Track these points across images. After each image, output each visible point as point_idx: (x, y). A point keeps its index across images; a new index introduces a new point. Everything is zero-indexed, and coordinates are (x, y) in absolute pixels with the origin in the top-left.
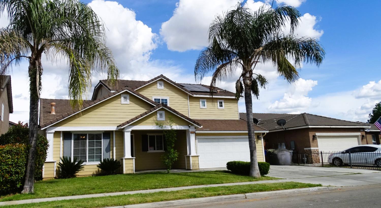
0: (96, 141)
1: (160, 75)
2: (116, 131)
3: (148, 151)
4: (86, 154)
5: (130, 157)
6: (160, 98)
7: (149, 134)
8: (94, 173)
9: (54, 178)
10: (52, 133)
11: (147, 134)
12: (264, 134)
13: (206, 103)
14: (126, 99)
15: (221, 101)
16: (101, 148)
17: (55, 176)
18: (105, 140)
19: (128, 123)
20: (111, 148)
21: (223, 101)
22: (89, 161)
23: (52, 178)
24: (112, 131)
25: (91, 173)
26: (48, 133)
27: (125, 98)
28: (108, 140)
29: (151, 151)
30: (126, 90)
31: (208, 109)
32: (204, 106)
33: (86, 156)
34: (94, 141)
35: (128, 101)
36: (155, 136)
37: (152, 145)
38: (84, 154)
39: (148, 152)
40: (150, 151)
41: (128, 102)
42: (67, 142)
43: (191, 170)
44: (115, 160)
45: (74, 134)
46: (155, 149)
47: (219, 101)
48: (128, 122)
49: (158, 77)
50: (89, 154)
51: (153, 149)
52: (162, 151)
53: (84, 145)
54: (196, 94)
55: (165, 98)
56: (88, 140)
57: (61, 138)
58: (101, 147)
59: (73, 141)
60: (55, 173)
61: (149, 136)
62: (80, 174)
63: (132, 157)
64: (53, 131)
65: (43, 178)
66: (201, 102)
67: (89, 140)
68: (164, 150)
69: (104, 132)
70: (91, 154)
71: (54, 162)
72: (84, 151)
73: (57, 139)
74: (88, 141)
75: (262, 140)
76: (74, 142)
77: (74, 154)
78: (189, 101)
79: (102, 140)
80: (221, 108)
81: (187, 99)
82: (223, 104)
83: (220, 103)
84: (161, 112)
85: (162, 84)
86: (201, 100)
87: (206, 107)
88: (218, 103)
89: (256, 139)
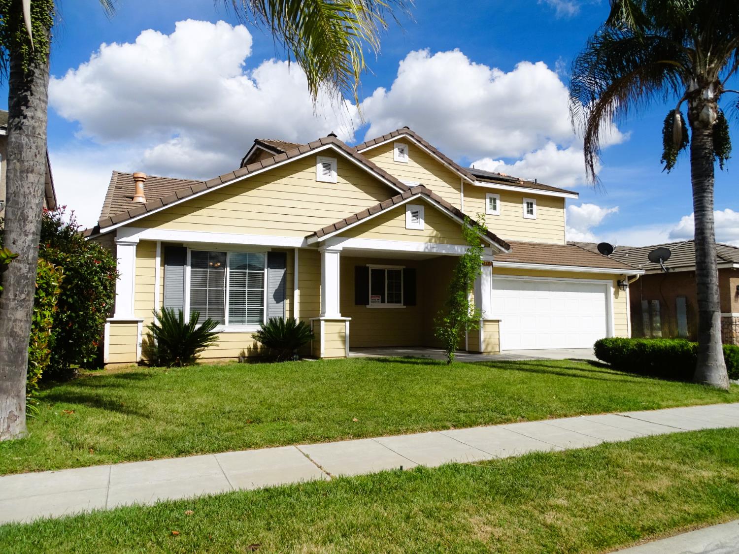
0: (249, 273)
2: (300, 249)
3: (368, 304)
4: (222, 304)
5: (338, 316)
7: (371, 266)
8: (244, 352)
9: (137, 365)
10: (133, 245)
11: (367, 265)
12: (631, 277)
14: (329, 169)
16: (263, 291)
17: (138, 360)
18: (271, 270)
19: (336, 230)
20: (288, 292)
21: (535, 200)
22: (230, 322)
23: (132, 364)
24: (292, 250)
25: (237, 353)
26: (120, 245)
27: (327, 166)
28: (281, 272)
29: (375, 304)
30: (330, 146)
31: (501, 218)
32: (495, 208)
33: (223, 310)
34: (246, 273)
35: (334, 174)
36: (384, 270)
37: (378, 291)
38: (217, 303)
39: (368, 306)
40: (371, 305)
41: (334, 176)
42: (174, 270)
43: (481, 353)
44: (298, 322)
45: (192, 251)
46: (383, 301)
47: (526, 200)
48: (335, 227)
49: (398, 132)
50: (231, 304)
51: (380, 301)
52: (401, 306)
53: (219, 280)
54: (480, 181)
56: (228, 269)
57: (158, 259)
58: (263, 287)
59: (188, 269)
60: (140, 350)
61: (372, 270)
62: (207, 354)
63: (342, 316)
64: (136, 238)
65: (107, 364)
66: (488, 201)
67: (231, 269)
68: (404, 305)
69: (270, 250)
70: (237, 304)
71: (136, 322)
72: (220, 294)
74: (230, 272)
75: (628, 290)
76: (193, 272)
77: (191, 304)
78: (462, 194)
79: (266, 270)
81: (459, 190)
82: (535, 207)
83: (528, 206)
84: (415, 208)
85: (404, 150)
86: (488, 195)
87: (498, 212)
88: (525, 206)
89: (613, 287)
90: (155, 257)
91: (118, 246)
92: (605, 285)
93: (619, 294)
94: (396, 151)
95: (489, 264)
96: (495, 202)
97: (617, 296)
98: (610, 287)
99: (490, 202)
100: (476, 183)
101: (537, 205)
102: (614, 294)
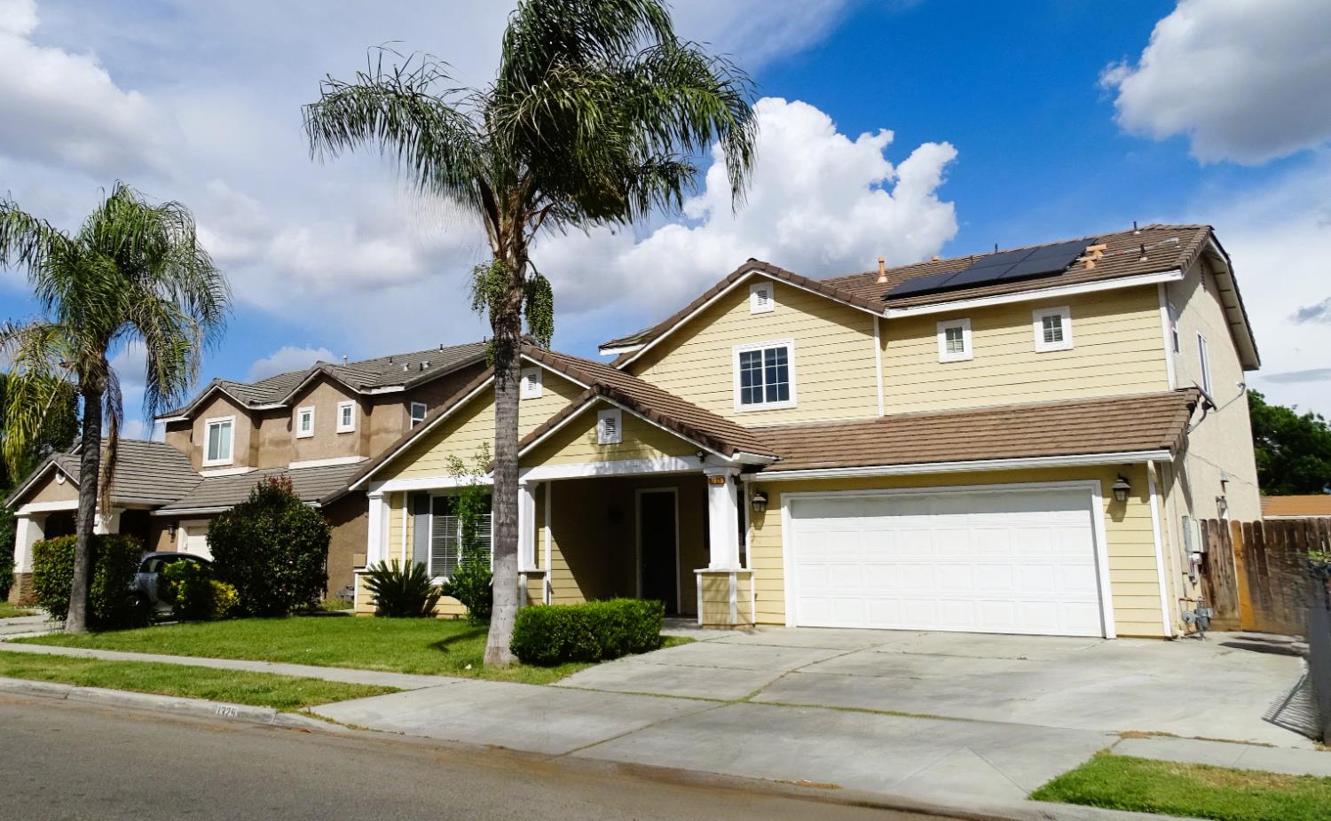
1: (745, 262)
6: (762, 346)
10: (379, 499)
13: (967, 334)
14: (535, 382)
15: (1050, 312)
16: (490, 538)
21: (1067, 309)
27: (533, 379)
31: (976, 363)
32: (961, 348)
38: (454, 553)
41: (538, 389)
42: (421, 517)
45: (434, 498)
47: (1040, 315)
49: (741, 271)
54: (903, 307)
55: (775, 344)
57: (405, 510)
58: (490, 534)
59: (431, 516)
64: (379, 492)
66: (942, 337)
72: (454, 544)
73: (397, 512)
75: (1154, 499)
76: (434, 520)
77: (433, 554)
78: (877, 340)
79: (493, 513)
80: (1054, 345)
81: (870, 332)
82: (1066, 323)
83: (1047, 325)
84: (609, 413)
85: (768, 292)
86: (941, 326)
87: (968, 352)
88: (1038, 327)
89: (1104, 496)
90: (402, 508)
91: (371, 501)
92: (1089, 493)
93: (1125, 511)
94: (754, 297)
95: (719, 481)
96: (960, 336)
97: (1119, 515)
98: (1093, 496)
99: (949, 338)
100: (892, 314)
101: (1073, 317)
102: (1107, 512)
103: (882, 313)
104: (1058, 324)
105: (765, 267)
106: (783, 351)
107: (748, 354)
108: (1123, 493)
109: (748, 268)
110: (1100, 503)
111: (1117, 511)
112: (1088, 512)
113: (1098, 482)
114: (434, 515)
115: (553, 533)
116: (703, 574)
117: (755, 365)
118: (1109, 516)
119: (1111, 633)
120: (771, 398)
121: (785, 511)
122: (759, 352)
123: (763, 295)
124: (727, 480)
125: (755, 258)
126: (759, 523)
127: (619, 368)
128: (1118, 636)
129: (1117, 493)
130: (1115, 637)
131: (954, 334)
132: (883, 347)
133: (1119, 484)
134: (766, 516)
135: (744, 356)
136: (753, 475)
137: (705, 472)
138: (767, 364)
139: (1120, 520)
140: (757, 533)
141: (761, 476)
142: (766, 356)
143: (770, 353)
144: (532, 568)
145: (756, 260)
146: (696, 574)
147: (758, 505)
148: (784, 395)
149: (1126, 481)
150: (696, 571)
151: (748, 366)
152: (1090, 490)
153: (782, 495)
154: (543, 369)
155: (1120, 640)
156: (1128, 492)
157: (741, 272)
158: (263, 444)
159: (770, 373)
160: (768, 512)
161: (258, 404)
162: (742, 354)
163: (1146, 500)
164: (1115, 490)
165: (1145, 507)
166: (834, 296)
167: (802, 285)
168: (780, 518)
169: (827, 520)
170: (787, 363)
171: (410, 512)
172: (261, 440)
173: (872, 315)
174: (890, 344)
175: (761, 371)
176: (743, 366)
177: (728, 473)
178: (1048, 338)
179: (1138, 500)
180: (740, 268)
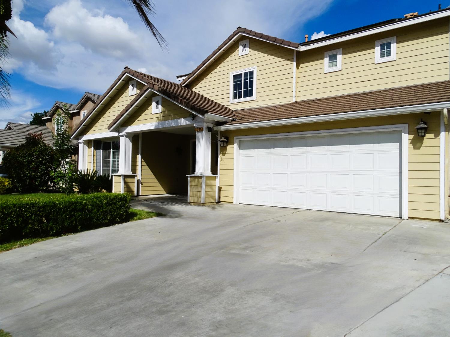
0: (117, 151)
1: (236, 29)
4: (110, 167)
6: (242, 71)
10: (82, 143)
13: (340, 57)
14: (134, 87)
15: (386, 41)
19: (114, 124)
21: (395, 38)
30: (126, 74)
31: (342, 72)
32: (336, 65)
33: (110, 170)
41: (135, 90)
45: (103, 143)
47: (379, 42)
54: (308, 44)
56: (112, 150)
66: (327, 60)
70: (114, 167)
73: (89, 149)
75: (443, 135)
76: (103, 152)
78: (295, 63)
80: (385, 59)
81: (291, 60)
82: (394, 46)
83: (382, 48)
84: (156, 98)
85: (247, 44)
86: (327, 54)
87: (339, 66)
88: (378, 49)
89: (409, 134)
90: (91, 147)
92: (400, 132)
93: (422, 143)
94: (241, 48)
95: (201, 130)
96: (336, 58)
97: (418, 145)
98: (403, 134)
99: (330, 59)
100: (302, 49)
101: (398, 42)
102: (410, 144)
103: (297, 48)
104: (389, 47)
105: (245, 31)
106: (252, 73)
107: (237, 75)
108: (423, 131)
109: (237, 32)
110: (406, 138)
111: (417, 142)
112: (398, 144)
113: (406, 126)
114: (103, 150)
115: (142, 158)
116: (191, 177)
117: (239, 81)
118: (411, 145)
119: (405, 215)
120: (245, 96)
121: (236, 146)
122: (242, 74)
123: (244, 46)
124: (204, 129)
125: (240, 27)
126: (224, 152)
127: (183, 85)
128: (409, 218)
129: (420, 131)
130: (407, 218)
131: (332, 58)
132: (298, 67)
133: (421, 125)
134: (227, 149)
135: (235, 77)
136: (219, 127)
137: (194, 125)
138: (244, 80)
139: (419, 148)
140: (223, 157)
141: (223, 128)
142: (244, 76)
143: (246, 74)
144: (130, 173)
145: (241, 28)
146: (188, 177)
147: (222, 143)
148: (251, 94)
149: (425, 123)
150: (187, 175)
151: (237, 82)
152: (401, 130)
153: (235, 138)
154: (137, 81)
155: (410, 220)
156: (426, 131)
157: (234, 34)
158: (74, 126)
159: (246, 83)
160: (229, 146)
161: (70, 110)
162: (234, 76)
163: (437, 135)
164: (418, 129)
165: (437, 140)
166: (274, 42)
167: (261, 38)
168: (234, 149)
169: (256, 150)
170: (253, 78)
171: (94, 149)
172: (73, 125)
173: (293, 50)
174: (301, 66)
175: (242, 83)
176: (235, 82)
177: (205, 125)
178: (382, 55)
179: (431, 136)
180: (234, 33)
